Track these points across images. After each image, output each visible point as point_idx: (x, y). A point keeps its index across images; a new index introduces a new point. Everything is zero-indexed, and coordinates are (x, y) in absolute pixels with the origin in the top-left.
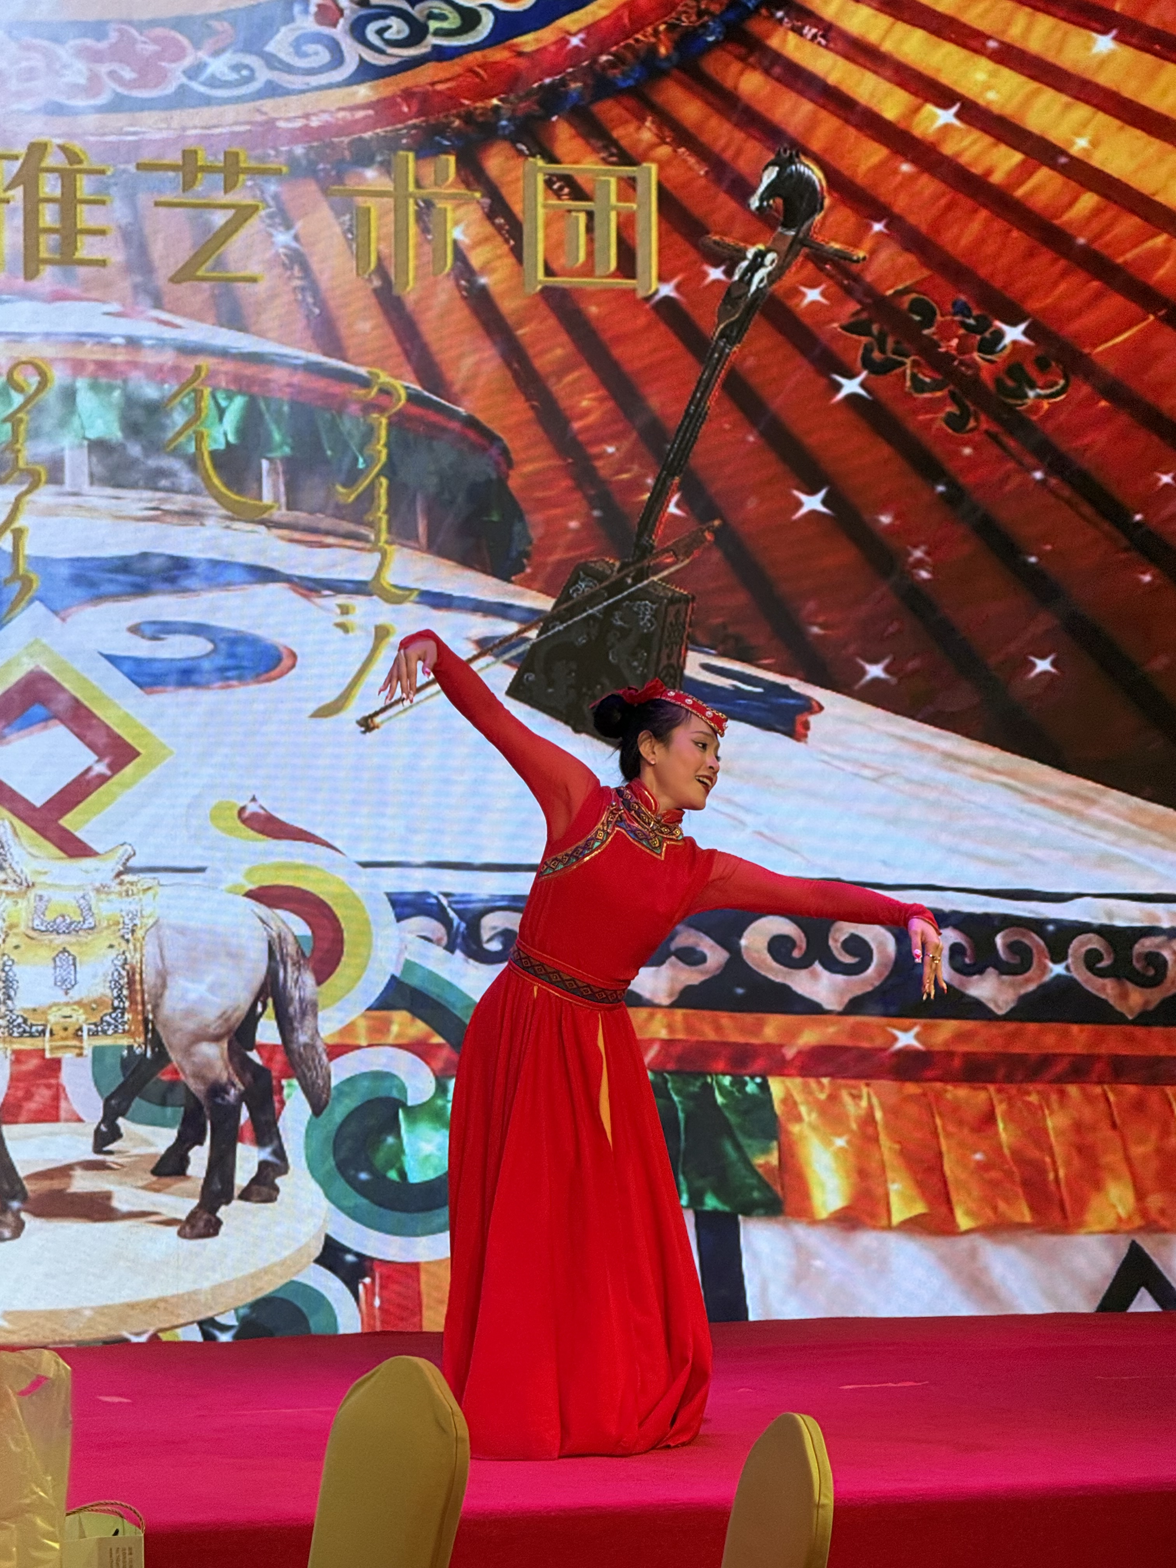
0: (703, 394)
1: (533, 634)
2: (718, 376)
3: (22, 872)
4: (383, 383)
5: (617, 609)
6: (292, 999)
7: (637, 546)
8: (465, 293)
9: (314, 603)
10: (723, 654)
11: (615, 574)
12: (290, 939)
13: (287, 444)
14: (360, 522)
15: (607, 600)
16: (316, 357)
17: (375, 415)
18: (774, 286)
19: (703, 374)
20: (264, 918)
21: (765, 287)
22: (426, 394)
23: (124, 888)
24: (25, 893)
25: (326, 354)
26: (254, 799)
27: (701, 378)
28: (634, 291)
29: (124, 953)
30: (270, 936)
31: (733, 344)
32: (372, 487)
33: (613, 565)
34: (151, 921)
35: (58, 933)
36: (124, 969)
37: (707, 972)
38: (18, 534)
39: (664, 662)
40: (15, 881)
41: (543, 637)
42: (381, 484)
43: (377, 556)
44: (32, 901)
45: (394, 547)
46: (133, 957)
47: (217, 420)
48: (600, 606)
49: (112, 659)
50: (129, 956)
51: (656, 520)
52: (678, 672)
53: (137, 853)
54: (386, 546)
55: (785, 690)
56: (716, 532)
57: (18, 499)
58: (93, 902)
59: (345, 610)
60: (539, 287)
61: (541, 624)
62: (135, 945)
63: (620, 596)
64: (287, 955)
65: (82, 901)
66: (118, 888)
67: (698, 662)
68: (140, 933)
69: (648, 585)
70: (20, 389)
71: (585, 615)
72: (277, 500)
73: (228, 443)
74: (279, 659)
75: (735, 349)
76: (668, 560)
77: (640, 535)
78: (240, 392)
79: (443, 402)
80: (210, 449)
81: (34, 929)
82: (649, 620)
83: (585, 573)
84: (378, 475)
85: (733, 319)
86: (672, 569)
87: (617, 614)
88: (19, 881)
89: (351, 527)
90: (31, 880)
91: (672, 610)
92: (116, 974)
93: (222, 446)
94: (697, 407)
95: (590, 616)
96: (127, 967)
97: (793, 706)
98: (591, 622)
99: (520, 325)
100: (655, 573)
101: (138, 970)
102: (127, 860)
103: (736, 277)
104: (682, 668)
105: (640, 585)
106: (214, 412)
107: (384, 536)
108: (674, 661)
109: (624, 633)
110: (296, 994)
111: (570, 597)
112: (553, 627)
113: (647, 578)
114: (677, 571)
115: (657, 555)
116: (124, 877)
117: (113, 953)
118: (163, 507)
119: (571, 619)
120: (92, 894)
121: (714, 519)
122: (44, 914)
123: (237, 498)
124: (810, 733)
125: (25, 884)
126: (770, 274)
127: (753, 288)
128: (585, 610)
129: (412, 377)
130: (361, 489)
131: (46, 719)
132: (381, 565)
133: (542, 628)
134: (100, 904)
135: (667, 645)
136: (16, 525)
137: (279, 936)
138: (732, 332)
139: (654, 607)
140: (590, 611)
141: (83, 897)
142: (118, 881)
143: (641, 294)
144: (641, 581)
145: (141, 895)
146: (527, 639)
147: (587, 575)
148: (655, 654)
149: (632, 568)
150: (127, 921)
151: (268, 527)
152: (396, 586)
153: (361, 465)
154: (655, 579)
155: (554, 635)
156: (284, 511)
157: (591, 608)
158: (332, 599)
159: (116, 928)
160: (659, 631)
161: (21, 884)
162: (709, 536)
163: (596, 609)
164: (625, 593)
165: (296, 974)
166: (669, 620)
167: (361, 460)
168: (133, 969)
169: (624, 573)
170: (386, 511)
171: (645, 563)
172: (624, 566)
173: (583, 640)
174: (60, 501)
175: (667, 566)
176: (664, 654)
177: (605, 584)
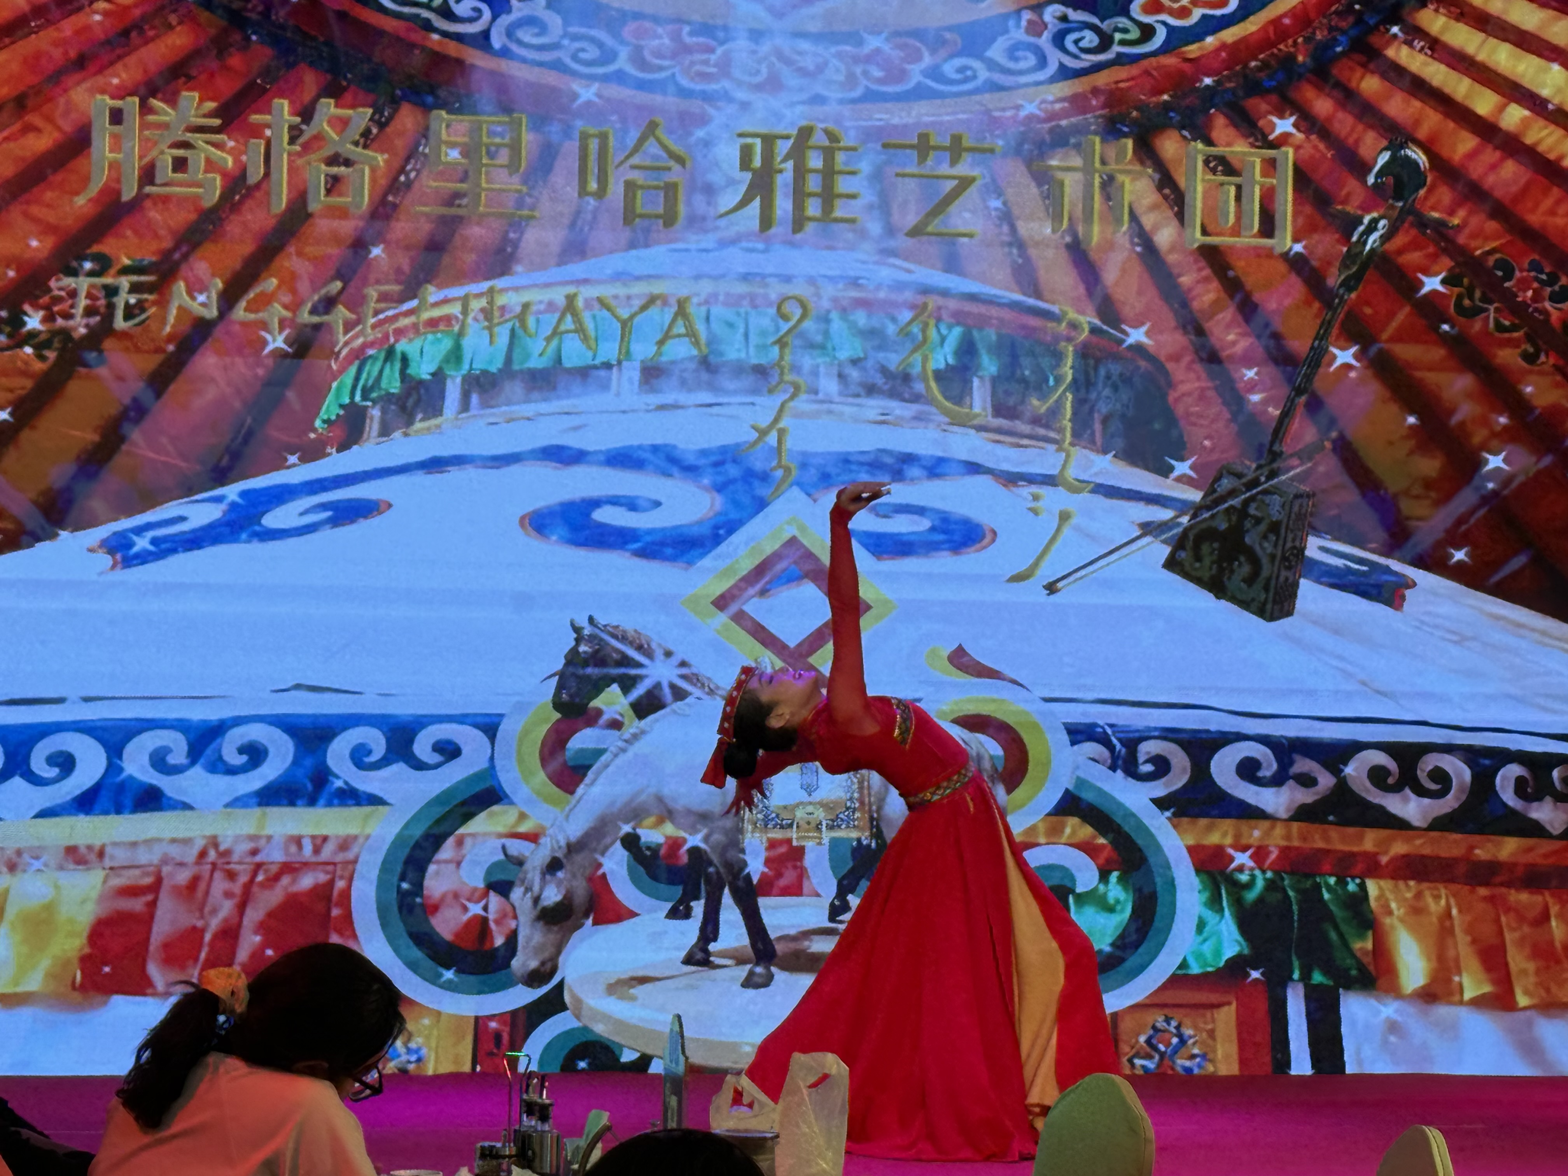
0: (1326, 331)
1: (1185, 520)
2: (1338, 317)
4: (1071, 319)
5: (1253, 501)
7: (1271, 451)
8: (1139, 249)
9: (1011, 491)
10: (1336, 539)
11: (1251, 473)
12: (986, 758)
13: (994, 366)
14: (1049, 428)
15: (1245, 493)
16: (1018, 297)
17: (1063, 344)
18: (1387, 246)
19: (1326, 315)
20: (967, 740)
21: (1378, 247)
22: (1105, 327)
25: (1026, 295)
26: (960, 647)
27: (1324, 319)
28: (1272, 248)
31: (1351, 292)
32: (1059, 402)
33: (1250, 466)
37: (1317, 793)
38: (782, 433)
39: (1289, 545)
41: (1193, 522)
42: (1067, 399)
43: (1063, 455)
45: (1076, 448)
47: (939, 345)
48: (1239, 499)
51: (1285, 431)
52: (1300, 553)
54: (1070, 447)
55: (1387, 570)
57: (783, 406)
59: (1036, 498)
60: (1196, 245)
61: (1192, 512)
63: (1255, 491)
64: (985, 770)
67: (1316, 546)
69: (1278, 483)
70: (786, 319)
71: (1226, 505)
72: (984, 409)
73: (947, 364)
74: (983, 536)
75: (1352, 296)
76: (1295, 463)
77: (1272, 443)
78: (958, 323)
79: (1116, 333)
80: (933, 368)
82: (1278, 511)
83: (1226, 472)
84: (1064, 392)
85: (1351, 272)
86: (1298, 470)
87: (1252, 506)
89: (1042, 432)
91: (1297, 503)
92: (850, 781)
93: (942, 366)
94: (1320, 342)
95: (1232, 507)
97: (1393, 582)
98: (1231, 512)
99: (1181, 274)
100: (1284, 474)
103: (1355, 238)
104: (1302, 550)
105: (1272, 482)
106: (938, 340)
107: (1068, 440)
108: (1297, 544)
109: (1258, 521)
111: (1214, 491)
112: (1201, 515)
113: (1277, 477)
114: (1302, 472)
115: (1286, 459)
118: (895, 413)
119: (1215, 508)
121: (1331, 431)
123: (953, 407)
124: (1405, 604)
126: (1381, 236)
127: (1368, 248)
128: (1226, 502)
129: (1094, 314)
130: (1051, 401)
131: (800, 579)
132: (1066, 463)
133: (1192, 515)
135: (1292, 531)
136: (780, 426)
137: (979, 755)
138: (1350, 282)
139: (1282, 500)
140: (1231, 503)
143: (1278, 250)
144: (1272, 479)
146: (1179, 524)
147: (1229, 474)
148: (1282, 538)
149: (1265, 469)
151: (978, 431)
152: (1077, 480)
153: (1051, 382)
154: (1285, 477)
155: (1201, 521)
156: (990, 418)
157: (1232, 500)
158: (1026, 489)
160: (1286, 519)
162: (1327, 446)
163: (1235, 501)
164: (1260, 489)
165: (992, 785)
166: (1293, 511)
167: (1051, 379)
169: (1259, 472)
170: (1070, 420)
171: (1275, 465)
172: (1259, 467)
173: (1224, 526)
174: (815, 407)
175: (1293, 468)
176: (1290, 538)
177: (1244, 480)
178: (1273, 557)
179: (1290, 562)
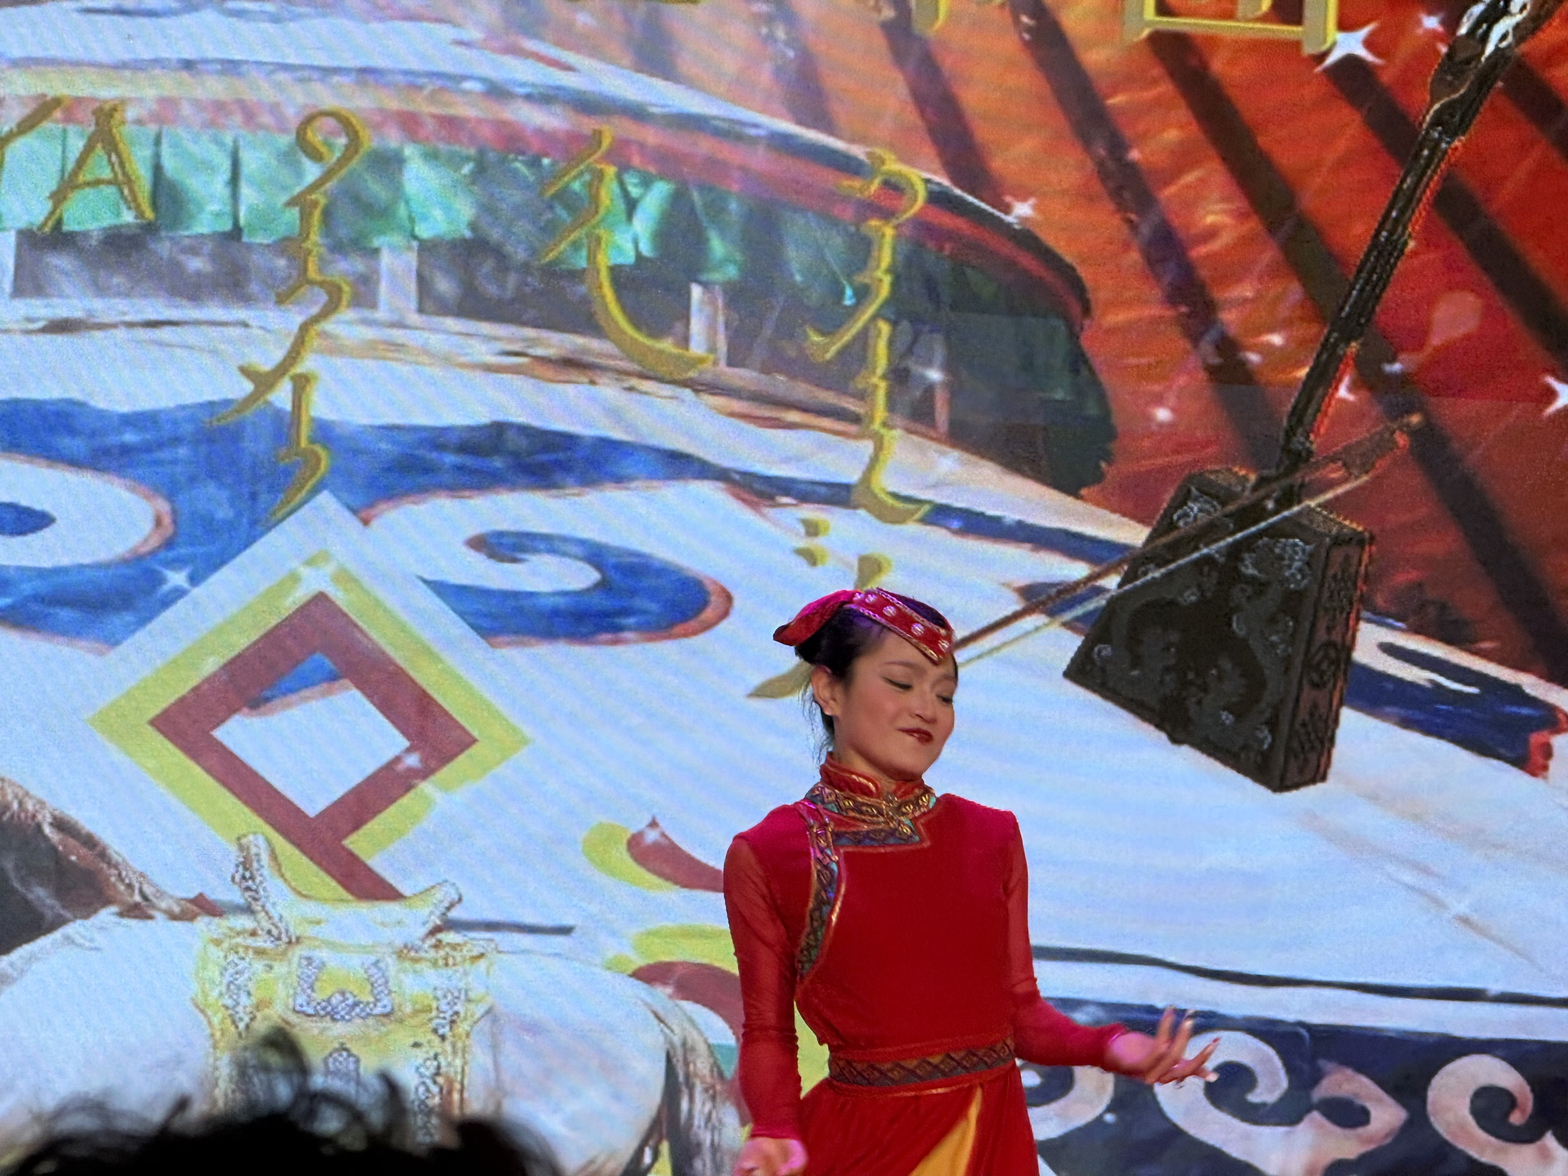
0: (1402, 212)
1: (1112, 582)
2: (1427, 185)
3: (281, 918)
4: (890, 173)
5: (1250, 550)
6: (699, 1145)
7: (1286, 450)
8: (1027, 36)
9: (763, 516)
10: (1417, 630)
11: (1247, 493)
12: (702, 1048)
13: (735, 262)
14: (842, 390)
15: (1233, 533)
16: (787, 126)
17: (874, 223)
18: (1524, 47)
19: (1403, 181)
20: (661, 1013)
21: (1509, 46)
22: (958, 192)
23: (442, 953)
24: (284, 953)
25: (800, 122)
26: (653, 824)
27: (1400, 188)
28: (1296, 45)
29: (436, 1057)
30: (671, 1043)
31: (1454, 135)
32: (864, 338)
33: (1245, 478)
34: (480, 1010)
35: (334, 1020)
36: (435, 1082)
37: (1370, 1140)
38: (301, 384)
39: (1321, 636)
40: (269, 932)
41: (1127, 587)
42: (880, 332)
43: (867, 447)
44: (295, 965)
45: (897, 433)
46: (449, 1065)
47: (623, 217)
48: (1222, 543)
49: (440, 589)
50: (443, 1063)
51: (1318, 410)
52: (1343, 656)
53: (464, 899)
54: (883, 431)
55: (1516, 693)
56: (1414, 433)
57: (304, 328)
58: (392, 972)
59: (812, 529)
60: (1146, 32)
61: (1126, 567)
62: (454, 1045)
63: (1253, 529)
64: (696, 1075)
65: (373, 970)
66: (432, 953)
67: (1374, 642)
68: (463, 1027)
69: (1300, 513)
70: (316, 156)
71: (1196, 555)
72: (712, 349)
73: (639, 256)
74: (704, 604)
75: (1456, 143)
76: (1334, 476)
77: (1290, 432)
78: (663, 176)
79: (983, 205)
80: (611, 263)
81: (295, 1011)
82: (1300, 570)
83: (1198, 489)
84: (874, 318)
85: (1455, 96)
86: (1340, 490)
87: (1248, 558)
88: (275, 932)
89: (829, 398)
90: (295, 931)
91: (1338, 555)
92: (422, 1089)
93: (629, 258)
94: (1391, 233)
95: (1208, 560)
96: (440, 1080)
97: (1528, 717)
98: (1206, 569)
99: (1114, 92)
100: (1312, 496)
101: (458, 1086)
102: (448, 909)
103: (1463, 30)
104: (1349, 648)
105: (1286, 513)
106: (621, 206)
107: (880, 413)
108: (1336, 637)
109: (1260, 587)
110: (706, 1138)
111: (1172, 526)
112: (1145, 573)
113: (1299, 502)
114: (1348, 494)
115: (1317, 466)
116: (440, 936)
117: (419, 1055)
118: (531, 351)
119: (1173, 561)
120: (391, 961)
121: (1410, 412)
122: (312, 987)
123: (648, 342)
124: (1553, 764)
125: (285, 939)
126: (1517, 27)
127: (1490, 49)
128: (1196, 549)
129: (936, 164)
130: (847, 337)
131: (333, 678)
132: (874, 461)
133: (1126, 573)
134: (402, 976)
135: (1326, 610)
136: (299, 369)
137: (684, 1044)
138: (1452, 116)
139: (1309, 548)
140: (1205, 551)
141: (376, 964)
142: (432, 941)
143: (1309, 49)
144: (1289, 506)
145: (467, 965)
146: (1100, 591)
147: (1203, 493)
148: (1307, 625)
149: (1275, 486)
150: (444, 1007)
151: (696, 391)
152: (896, 496)
153: (848, 300)
154: (1312, 504)
155: (1145, 585)
156: (722, 366)
157: (1207, 545)
158: (793, 510)
159: (424, 1017)
160: (1316, 587)
161: (279, 939)
162: (1401, 439)
163: (1214, 547)
164: (1263, 525)
165: (708, 1106)
166: (1331, 572)
167: (849, 292)
168: (450, 1082)
169: (1262, 493)
170: (884, 377)
171: (1297, 478)
172: (1262, 481)
173: (1191, 597)
174: (369, 333)
175: (1331, 485)
176: (1322, 626)
177: (1231, 508)
178: (1287, 662)
179: (1322, 674)
